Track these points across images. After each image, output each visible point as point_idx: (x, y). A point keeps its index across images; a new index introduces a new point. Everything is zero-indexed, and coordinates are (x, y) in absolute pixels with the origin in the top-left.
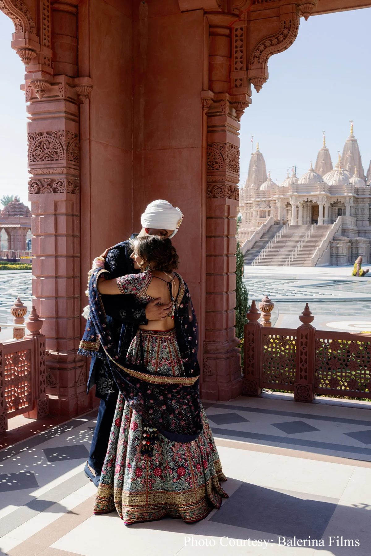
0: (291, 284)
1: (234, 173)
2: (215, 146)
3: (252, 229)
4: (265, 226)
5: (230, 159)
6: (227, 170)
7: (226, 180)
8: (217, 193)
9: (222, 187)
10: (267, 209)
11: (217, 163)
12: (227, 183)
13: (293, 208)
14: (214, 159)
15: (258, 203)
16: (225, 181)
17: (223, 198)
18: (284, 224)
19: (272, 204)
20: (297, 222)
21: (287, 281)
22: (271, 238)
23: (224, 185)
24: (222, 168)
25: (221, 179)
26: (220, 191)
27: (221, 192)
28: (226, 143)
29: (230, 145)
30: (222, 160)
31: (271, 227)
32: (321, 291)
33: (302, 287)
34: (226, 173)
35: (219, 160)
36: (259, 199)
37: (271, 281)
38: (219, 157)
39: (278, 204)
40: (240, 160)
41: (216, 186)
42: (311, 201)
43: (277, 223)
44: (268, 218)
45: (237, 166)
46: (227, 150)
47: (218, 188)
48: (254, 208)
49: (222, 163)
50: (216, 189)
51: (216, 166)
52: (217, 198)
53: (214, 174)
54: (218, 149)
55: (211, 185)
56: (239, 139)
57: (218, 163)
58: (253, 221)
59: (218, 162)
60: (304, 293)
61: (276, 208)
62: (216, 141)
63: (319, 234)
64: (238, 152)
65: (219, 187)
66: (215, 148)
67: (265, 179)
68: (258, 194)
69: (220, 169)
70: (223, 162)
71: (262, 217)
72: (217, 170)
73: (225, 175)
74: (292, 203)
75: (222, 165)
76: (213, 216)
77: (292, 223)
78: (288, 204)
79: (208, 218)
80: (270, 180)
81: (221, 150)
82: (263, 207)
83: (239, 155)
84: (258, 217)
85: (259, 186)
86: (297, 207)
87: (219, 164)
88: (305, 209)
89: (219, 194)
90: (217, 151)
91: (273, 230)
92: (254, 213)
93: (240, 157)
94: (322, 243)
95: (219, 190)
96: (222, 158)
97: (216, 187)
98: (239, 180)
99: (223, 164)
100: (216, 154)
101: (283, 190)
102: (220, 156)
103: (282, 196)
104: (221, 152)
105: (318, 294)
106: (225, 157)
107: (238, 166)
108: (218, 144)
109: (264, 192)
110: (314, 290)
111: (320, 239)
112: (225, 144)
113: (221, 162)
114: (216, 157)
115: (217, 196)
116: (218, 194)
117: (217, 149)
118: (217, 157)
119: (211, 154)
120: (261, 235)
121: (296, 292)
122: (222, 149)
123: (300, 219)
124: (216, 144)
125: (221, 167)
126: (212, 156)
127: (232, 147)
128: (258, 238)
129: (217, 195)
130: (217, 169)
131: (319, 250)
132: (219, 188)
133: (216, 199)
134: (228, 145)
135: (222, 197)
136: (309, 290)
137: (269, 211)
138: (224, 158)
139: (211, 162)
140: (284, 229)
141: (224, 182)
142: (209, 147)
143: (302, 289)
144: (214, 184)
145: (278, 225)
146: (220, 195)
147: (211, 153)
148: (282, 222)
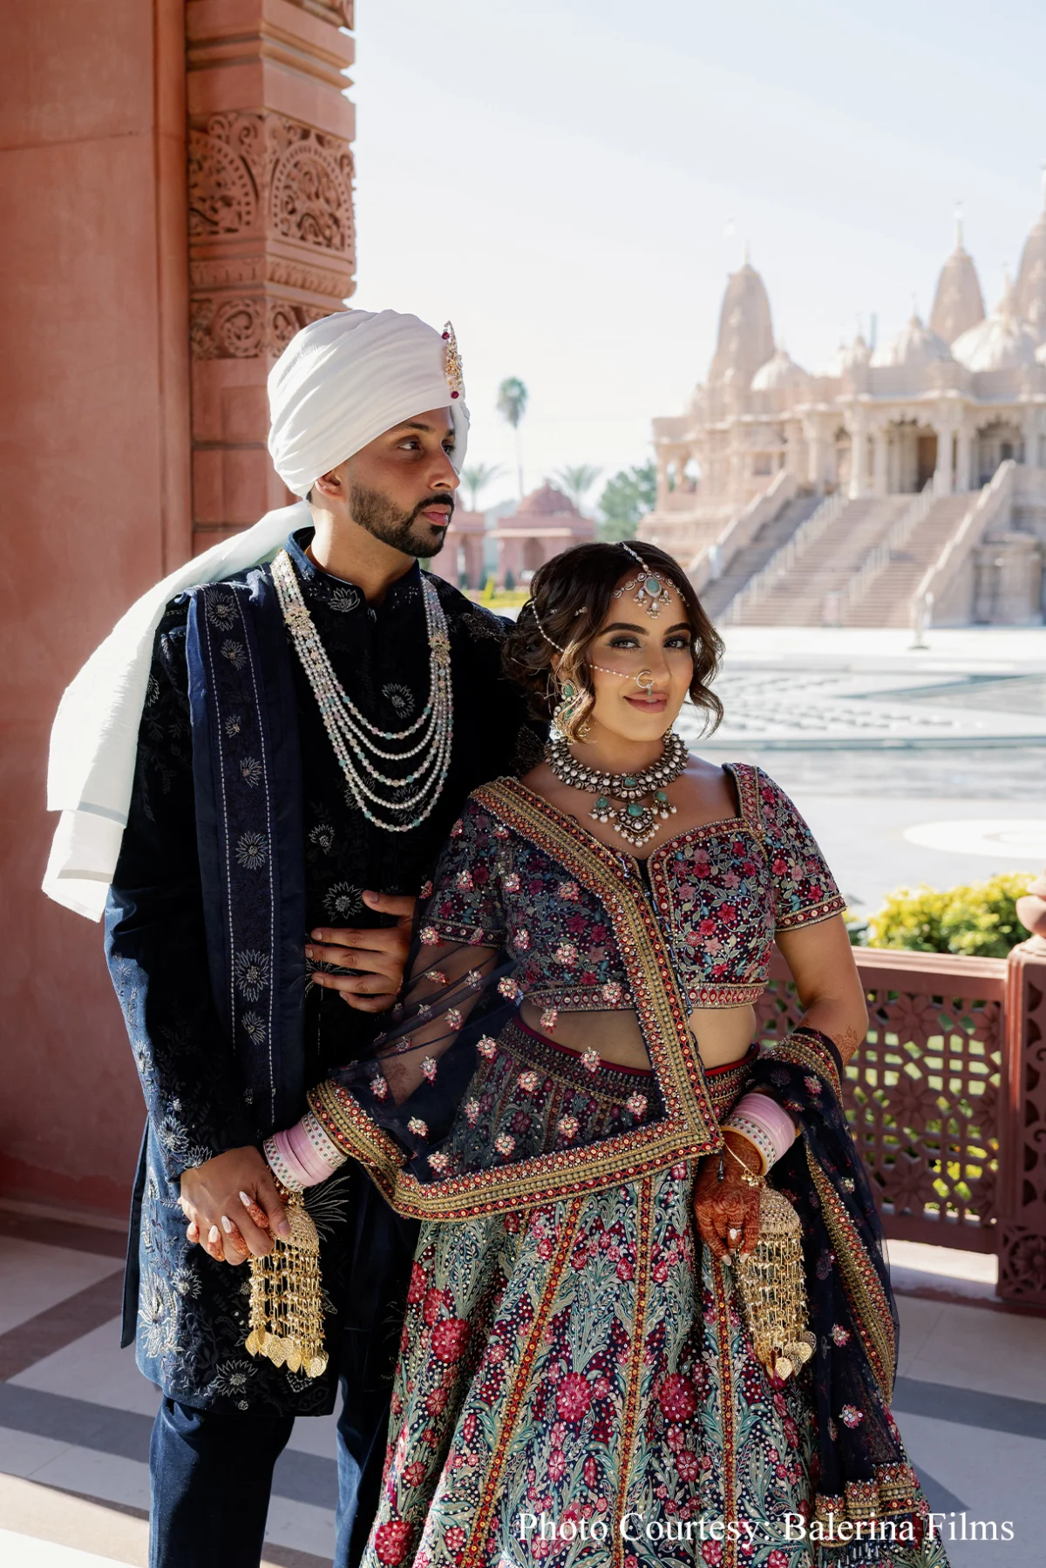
0: (829, 689)
1: (323, 249)
2: (218, 130)
3: (727, 509)
4: (766, 501)
5: (287, 187)
6: (272, 234)
7: (272, 279)
8: (232, 335)
9: (251, 310)
10: (775, 449)
11: (227, 202)
12: (272, 289)
13: (857, 446)
14: (219, 185)
15: (748, 430)
16: (267, 283)
17: (256, 356)
18: (829, 493)
19: (790, 433)
20: (870, 486)
21: (817, 678)
22: (784, 540)
23: (259, 299)
24: (248, 223)
25: (247, 273)
26: (247, 328)
27: (249, 332)
28: (265, 113)
29: (291, 123)
30: (249, 188)
31: (787, 505)
32: (918, 711)
33: (861, 697)
34: (263, 249)
35: (235, 192)
36: (748, 418)
37: (767, 676)
38: (235, 176)
39: (811, 432)
40: (356, 197)
41: (228, 303)
42: (914, 422)
43: (807, 492)
44: (779, 477)
45: (336, 221)
46: (270, 143)
47: (235, 316)
48: (736, 445)
49: (248, 204)
50: (228, 320)
51: (226, 217)
52: (233, 356)
53: (220, 250)
54: (234, 139)
55: (209, 300)
56: (352, 107)
57: (234, 203)
58: (732, 487)
59: (232, 198)
60: (861, 720)
61: (803, 444)
62: (223, 107)
63: (940, 523)
64: (346, 161)
65: (241, 308)
66: (219, 137)
67: (770, 353)
68: (747, 399)
69: (244, 231)
70: (252, 198)
71: (762, 471)
72: (231, 236)
73: (260, 254)
74: (853, 425)
75: (248, 213)
76: (217, 434)
77: (853, 491)
78: (842, 434)
79: (199, 446)
80: (786, 356)
81: (242, 142)
82: (764, 443)
83: (350, 176)
84: (747, 474)
85: (750, 376)
86: (870, 440)
87: (235, 207)
88: (897, 449)
89: (239, 337)
90: (226, 149)
91: (792, 513)
92: (735, 461)
93: (355, 183)
94: (947, 555)
95: (241, 321)
96: (246, 179)
97: (227, 308)
98: (354, 284)
99: (252, 208)
100: (225, 162)
101: (826, 388)
102: (239, 173)
103: (822, 407)
104: (244, 154)
105: (905, 723)
106: (262, 175)
107: (344, 222)
108: (232, 117)
109: (765, 395)
110: (896, 709)
111: (942, 543)
112: (260, 117)
113: (244, 200)
114: (223, 174)
115: (232, 350)
116: (234, 340)
117: (228, 142)
118: (229, 175)
119: (206, 165)
120: (753, 528)
121: (836, 714)
122: (247, 141)
123: (880, 479)
124: (220, 118)
125: (245, 218)
126: (211, 173)
127: (305, 135)
128: (744, 540)
129: (232, 345)
130: (230, 230)
131: (938, 575)
132: (241, 312)
133: (229, 362)
134: (272, 122)
135: (252, 352)
136: (878, 708)
137: (782, 456)
138: (258, 180)
139: (203, 200)
140: (830, 510)
141: (261, 286)
142: (195, 135)
143: (858, 706)
144: (225, 295)
145: (808, 498)
146: (244, 343)
147: (205, 158)
148: (821, 489)
